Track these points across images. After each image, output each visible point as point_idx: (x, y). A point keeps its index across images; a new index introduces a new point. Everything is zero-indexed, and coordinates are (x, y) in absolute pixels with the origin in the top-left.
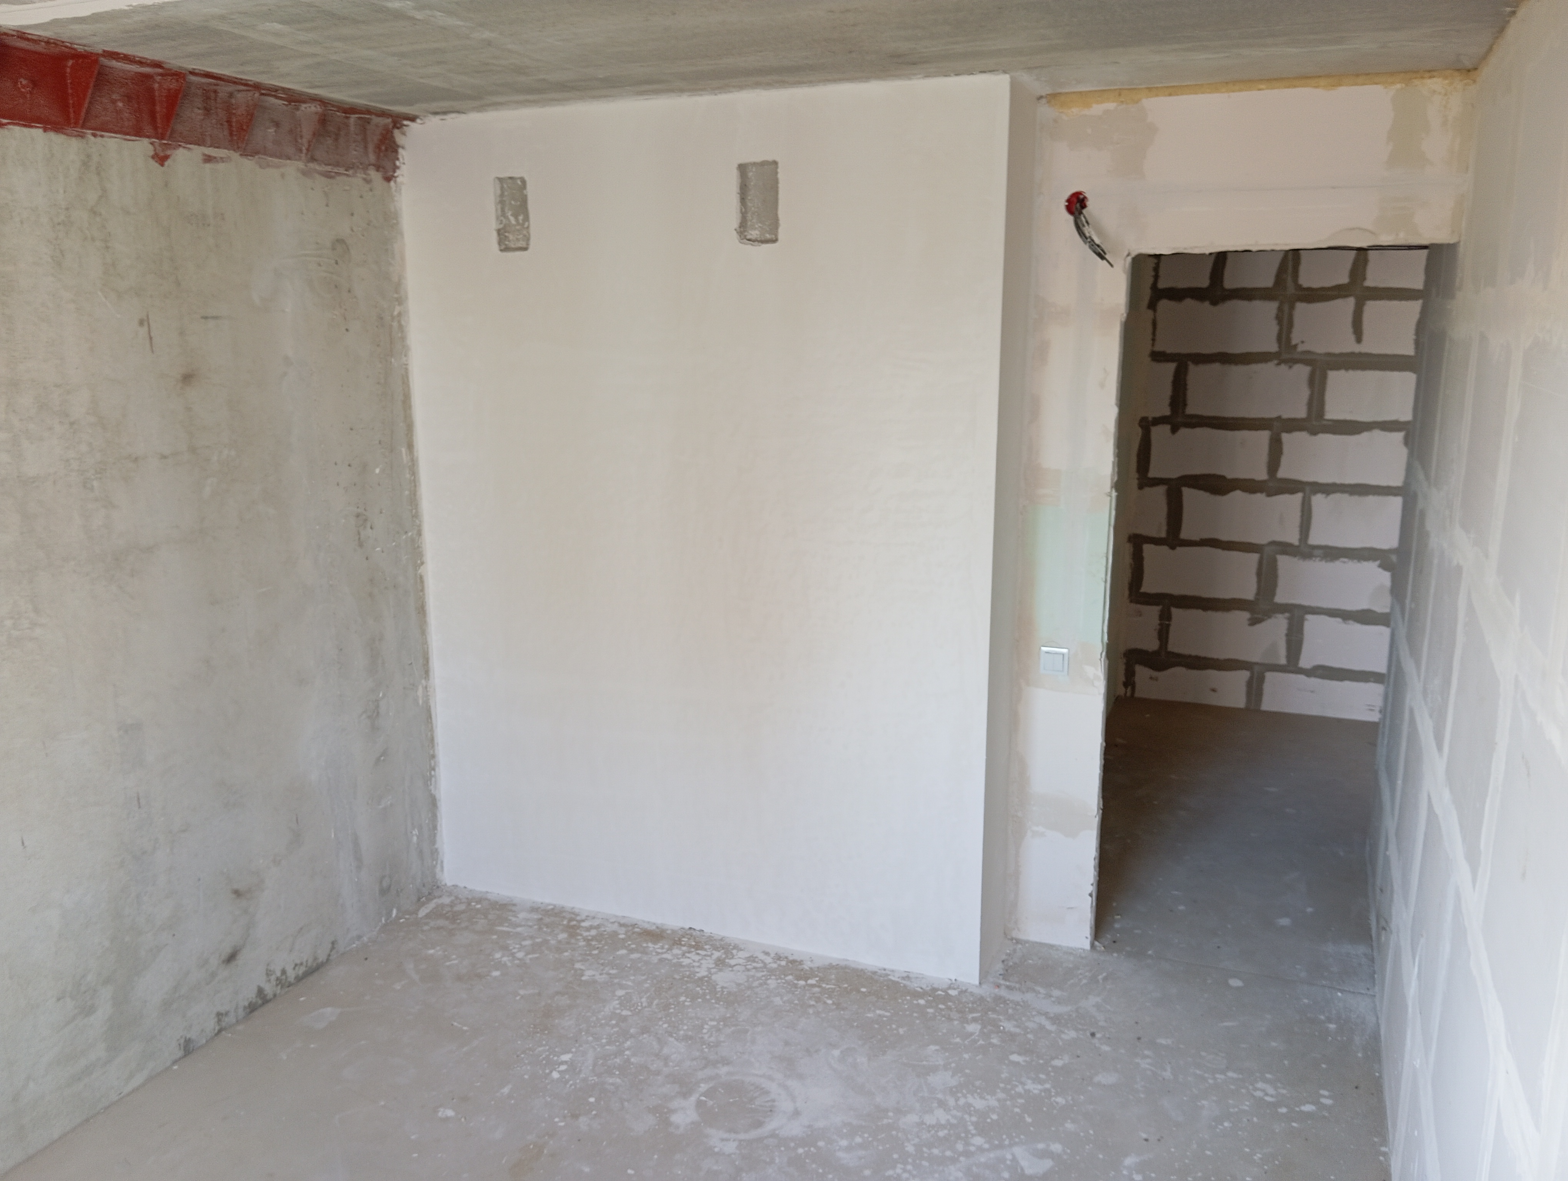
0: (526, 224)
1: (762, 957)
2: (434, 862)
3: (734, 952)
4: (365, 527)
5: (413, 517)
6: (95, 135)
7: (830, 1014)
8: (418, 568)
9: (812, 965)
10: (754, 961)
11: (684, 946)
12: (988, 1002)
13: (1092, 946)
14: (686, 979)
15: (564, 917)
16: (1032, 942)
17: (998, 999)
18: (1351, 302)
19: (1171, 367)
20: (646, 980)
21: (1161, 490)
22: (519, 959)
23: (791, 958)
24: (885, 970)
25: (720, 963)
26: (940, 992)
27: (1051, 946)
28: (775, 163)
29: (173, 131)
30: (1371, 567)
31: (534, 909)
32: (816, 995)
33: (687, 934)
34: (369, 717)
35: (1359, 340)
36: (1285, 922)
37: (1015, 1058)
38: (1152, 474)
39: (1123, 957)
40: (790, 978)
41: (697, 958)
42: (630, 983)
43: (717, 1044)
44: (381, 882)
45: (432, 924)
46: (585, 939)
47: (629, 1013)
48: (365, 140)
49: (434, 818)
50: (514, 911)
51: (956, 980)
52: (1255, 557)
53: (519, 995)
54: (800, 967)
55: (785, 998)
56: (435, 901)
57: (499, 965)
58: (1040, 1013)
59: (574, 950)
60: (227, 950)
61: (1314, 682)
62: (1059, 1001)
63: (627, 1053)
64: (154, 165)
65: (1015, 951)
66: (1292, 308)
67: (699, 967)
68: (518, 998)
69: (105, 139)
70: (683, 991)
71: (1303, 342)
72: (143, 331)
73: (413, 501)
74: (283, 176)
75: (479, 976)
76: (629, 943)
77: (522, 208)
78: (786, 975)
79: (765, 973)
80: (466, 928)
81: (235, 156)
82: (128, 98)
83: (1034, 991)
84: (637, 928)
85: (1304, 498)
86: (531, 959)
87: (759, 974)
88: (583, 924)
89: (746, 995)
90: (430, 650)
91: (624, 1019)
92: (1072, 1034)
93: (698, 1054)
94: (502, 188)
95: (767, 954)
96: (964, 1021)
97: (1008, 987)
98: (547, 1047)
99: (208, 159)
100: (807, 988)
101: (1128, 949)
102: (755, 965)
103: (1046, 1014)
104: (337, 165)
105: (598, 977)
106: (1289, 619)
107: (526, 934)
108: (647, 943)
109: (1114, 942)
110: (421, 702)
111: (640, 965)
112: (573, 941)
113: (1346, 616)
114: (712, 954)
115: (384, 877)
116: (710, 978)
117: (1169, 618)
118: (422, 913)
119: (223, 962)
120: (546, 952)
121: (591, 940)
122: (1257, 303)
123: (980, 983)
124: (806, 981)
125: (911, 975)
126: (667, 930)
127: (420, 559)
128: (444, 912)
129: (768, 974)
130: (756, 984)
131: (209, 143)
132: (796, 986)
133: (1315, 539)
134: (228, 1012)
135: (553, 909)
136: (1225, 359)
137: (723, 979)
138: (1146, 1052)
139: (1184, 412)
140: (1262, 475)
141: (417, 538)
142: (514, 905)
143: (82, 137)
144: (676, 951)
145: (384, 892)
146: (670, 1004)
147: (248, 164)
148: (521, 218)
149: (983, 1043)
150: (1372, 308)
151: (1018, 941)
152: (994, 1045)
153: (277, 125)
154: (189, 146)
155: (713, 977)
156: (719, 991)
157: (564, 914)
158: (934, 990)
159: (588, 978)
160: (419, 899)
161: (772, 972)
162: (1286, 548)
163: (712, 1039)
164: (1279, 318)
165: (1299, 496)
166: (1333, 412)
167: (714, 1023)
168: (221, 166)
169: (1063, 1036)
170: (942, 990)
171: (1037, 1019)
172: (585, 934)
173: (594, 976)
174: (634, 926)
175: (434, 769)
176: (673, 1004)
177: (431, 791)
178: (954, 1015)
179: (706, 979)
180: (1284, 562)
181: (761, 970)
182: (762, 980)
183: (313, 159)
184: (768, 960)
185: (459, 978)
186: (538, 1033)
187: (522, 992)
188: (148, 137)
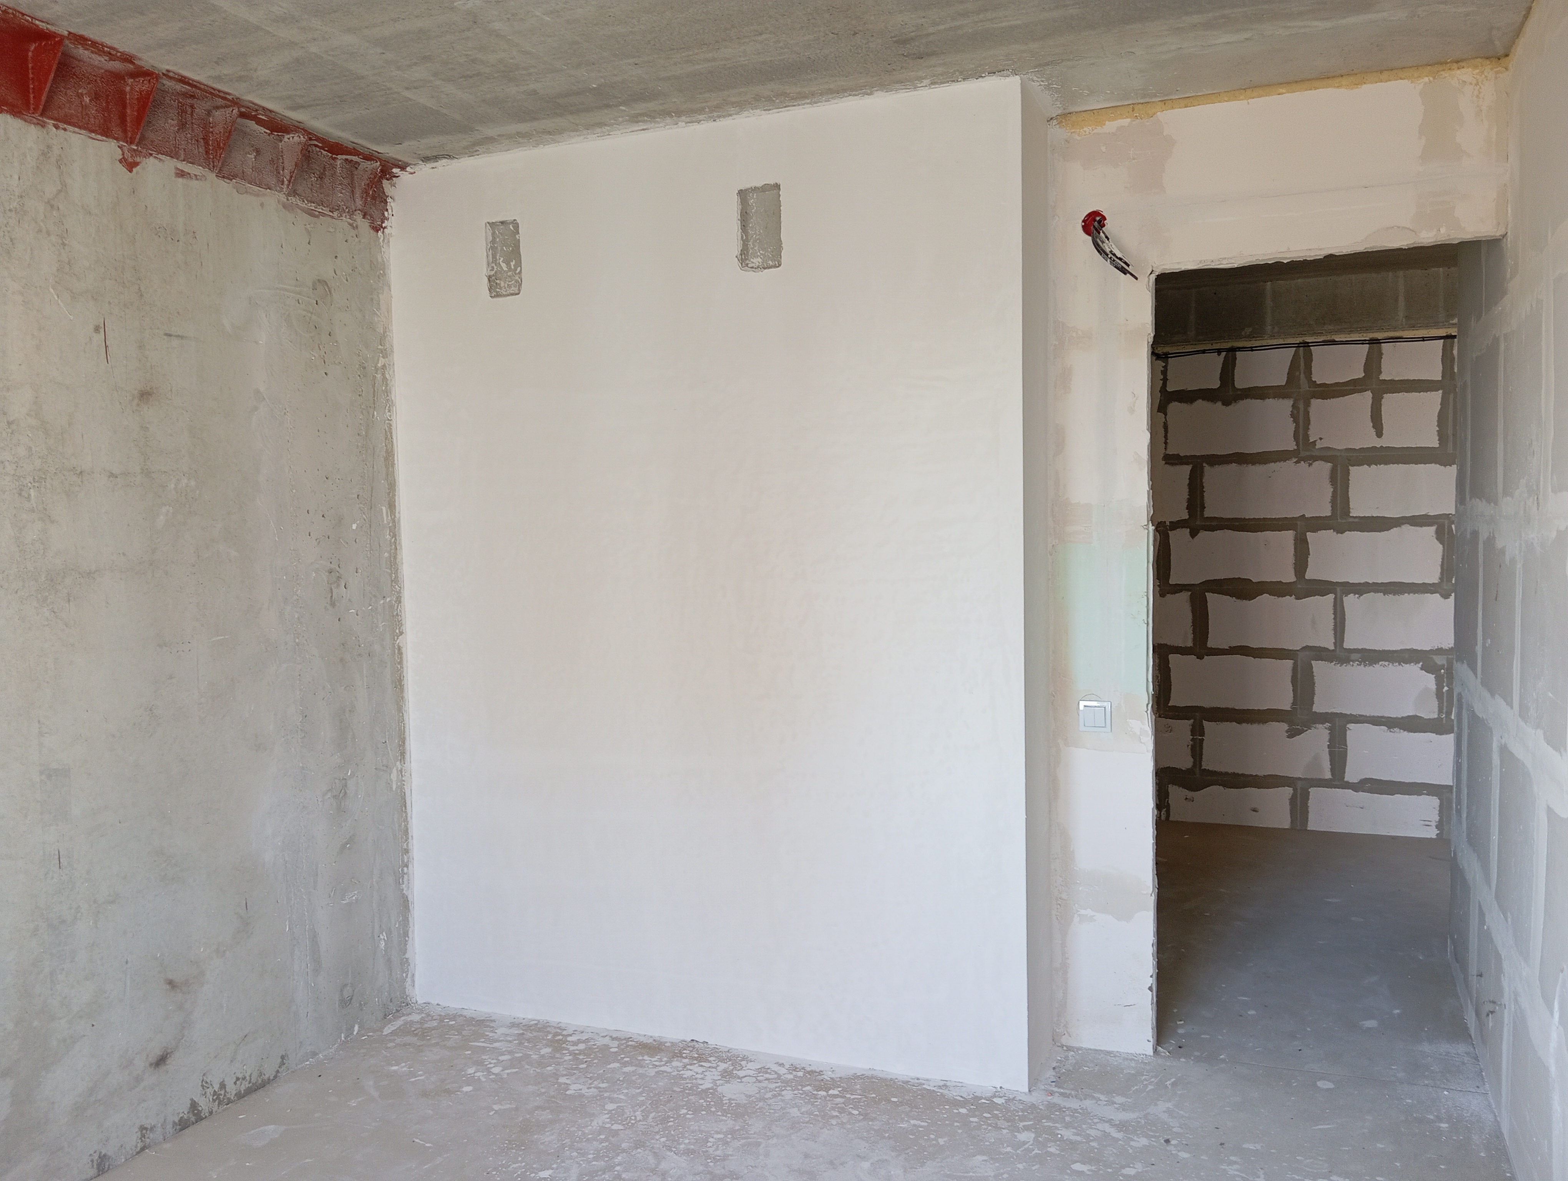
0: (519, 269)
1: (775, 1068)
2: (404, 975)
3: (744, 1063)
4: (338, 586)
5: (392, 581)
6: (57, 127)
7: (857, 1125)
8: (396, 637)
9: (833, 1076)
10: (767, 1073)
11: (686, 1058)
12: (1041, 1109)
13: (1155, 1051)
14: (687, 1091)
15: (549, 1032)
16: (1086, 1049)
17: (1051, 1106)
18: (1368, 395)
19: (1188, 468)
20: (641, 1093)
21: (1185, 596)
22: (494, 1074)
23: (808, 1069)
24: (918, 1079)
25: (727, 1075)
26: (983, 1101)
27: (1109, 1053)
28: (777, 187)
29: (143, 138)
30: (1414, 669)
31: (513, 1025)
32: (839, 1105)
33: (689, 1047)
34: (334, 797)
35: (1379, 434)
36: (1371, 1024)
37: (1077, 1167)
38: (1172, 581)
39: (1192, 1062)
40: (809, 1088)
41: (700, 1070)
42: (623, 1097)
43: (725, 1158)
44: (342, 991)
45: (398, 1041)
46: (571, 1053)
47: (621, 1127)
48: (352, 184)
49: (405, 922)
50: (493, 1027)
51: (1001, 1088)
52: (1289, 663)
53: (493, 1110)
54: (820, 1078)
55: (803, 1110)
56: (403, 1018)
57: (472, 1080)
58: (1102, 1120)
59: (559, 1064)
60: (158, 1052)
61: (1363, 796)
62: (1124, 1108)
63: (618, 1168)
64: (122, 169)
65: (1067, 1058)
66: (1307, 404)
67: (702, 1079)
68: (491, 1113)
69: (68, 133)
70: (684, 1103)
71: (1321, 439)
72: (99, 338)
73: (393, 564)
74: (262, 205)
75: (448, 1092)
76: (623, 1056)
77: (515, 254)
78: (803, 1086)
79: (779, 1084)
80: (437, 1044)
81: (211, 176)
82: (96, 97)
83: (1094, 1098)
84: (631, 1041)
85: (1335, 599)
86: (508, 1074)
87: (773, 1086)
88: (569, 1039)
89: (758, 1107)
90: (407, 730)
91: (616, 1133)
92: (1144, 1141)
93: (701, 1168)
94: (493, 234)
95: (782, 1065)
96: (1014, 1129)
97: (1062, 1094)
98: (524, 1164)
99: (181, 174)
100: (828, 1098)
101: (1197, 1053)
102: (767, 1076)
103: (1110, 1121)
104: (321, 203)
105: (585, 1091)
106: (1330, 729)
107: (504, 1050)
108: (643, 1056)
109: (1180, 1047)
110: (394, 787)
111: (634, 1078)
112: (558, 1055)
113: (1391, 723)
114: (718, 1066)
115: (346, 985)
116: (715, 1090)
117: (1202, 734)
118: (387, 1031)
119: (151, 1065)
120: (527, 1067)
121: (580, 1054)
122: (1270, 401)
123: (1030, 1091)
124: (827, 1092)
125: (948, 1084)
126: (666, 1042)
127: (400, 628)
128: (413, 1029)
129: (783, 1085)
130: (769, 1095)
131: (182, 157)
132: (815, 1097)
133: (1349, 643)
134: (154, 1126)
135: (536, 1024)
136: (1241, 459)
137: (731, 1091)
138: (1233, 1158)
139: (1202, 514)
140: (1289, 577)
141: (396, 605)
142: (494, 1021)
143: (43, 126)
144: (675, 1063)
145: (345, 1003)
146: (669, 1117)
147: (225, 187)
148: (513, 264)
149: (1038, 1152)
150: (1390, 401)
151: (1069, 1049)
152: (1051, 1154)
153: (258, 152)
154: (160, 156)
155: (720, 1089)
156: (726, 1104)
157: (549, 1029)
158: (977, 1098)
159: (574, 1092)
160: (385, 1016)
161: (787, 1082)
162: (1321, 653)
163: (719, 1153)
164: (1294, 416)
165: (1331, 597)
166: (1359, 508)
167: (722, 1136)
168: (194, 183)
169: (1132, 1143)
170: (985, 1099)
171: (1099, 1126)
172: (572, 1048)
173: (581, 1090)
174: (628, 1039)
175: (407, 866)
176: (672, 1118)
177: (403, 890)
178: (1002, 1123)
179: (711, 1091)
180: (1319, 667)
181: (774, 1081)
182: (776, 1091)
183: (294, 193)
184: (782, 1071)
185: (425, 1094)
186: (512, 1149)
187: (496, 1107)
188: (117, 139)
